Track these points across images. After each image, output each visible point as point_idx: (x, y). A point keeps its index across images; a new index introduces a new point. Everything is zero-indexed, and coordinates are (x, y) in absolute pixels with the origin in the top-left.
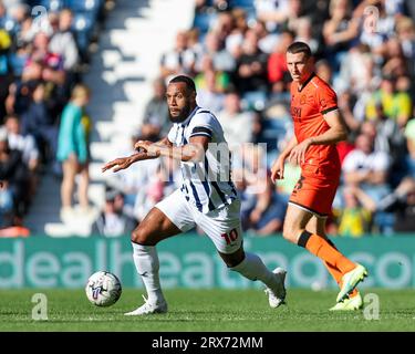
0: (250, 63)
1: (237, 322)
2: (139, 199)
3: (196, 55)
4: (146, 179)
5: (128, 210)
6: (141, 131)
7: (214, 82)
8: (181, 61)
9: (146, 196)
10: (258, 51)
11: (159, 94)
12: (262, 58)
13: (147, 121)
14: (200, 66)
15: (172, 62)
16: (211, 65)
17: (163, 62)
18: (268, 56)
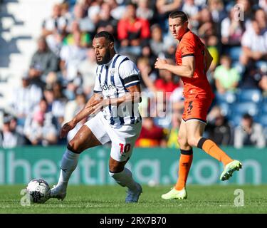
0: (105, 26)
1: (96, 208)
2: (27, 122)
3: (67, 21)
4: (32, 108)
5: (19, 129)
6: (29, 74)
7: (80, 39)
8: (56, 24)
9: (32, 120)
10: (111, 18)
11: (41, 48)
12: (113, 22)
13: (32, 66)
14: (70, 28)
15: (50, 26)
16: (78, 28)
17: (44, 26)
18: (118, 21)
